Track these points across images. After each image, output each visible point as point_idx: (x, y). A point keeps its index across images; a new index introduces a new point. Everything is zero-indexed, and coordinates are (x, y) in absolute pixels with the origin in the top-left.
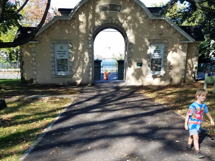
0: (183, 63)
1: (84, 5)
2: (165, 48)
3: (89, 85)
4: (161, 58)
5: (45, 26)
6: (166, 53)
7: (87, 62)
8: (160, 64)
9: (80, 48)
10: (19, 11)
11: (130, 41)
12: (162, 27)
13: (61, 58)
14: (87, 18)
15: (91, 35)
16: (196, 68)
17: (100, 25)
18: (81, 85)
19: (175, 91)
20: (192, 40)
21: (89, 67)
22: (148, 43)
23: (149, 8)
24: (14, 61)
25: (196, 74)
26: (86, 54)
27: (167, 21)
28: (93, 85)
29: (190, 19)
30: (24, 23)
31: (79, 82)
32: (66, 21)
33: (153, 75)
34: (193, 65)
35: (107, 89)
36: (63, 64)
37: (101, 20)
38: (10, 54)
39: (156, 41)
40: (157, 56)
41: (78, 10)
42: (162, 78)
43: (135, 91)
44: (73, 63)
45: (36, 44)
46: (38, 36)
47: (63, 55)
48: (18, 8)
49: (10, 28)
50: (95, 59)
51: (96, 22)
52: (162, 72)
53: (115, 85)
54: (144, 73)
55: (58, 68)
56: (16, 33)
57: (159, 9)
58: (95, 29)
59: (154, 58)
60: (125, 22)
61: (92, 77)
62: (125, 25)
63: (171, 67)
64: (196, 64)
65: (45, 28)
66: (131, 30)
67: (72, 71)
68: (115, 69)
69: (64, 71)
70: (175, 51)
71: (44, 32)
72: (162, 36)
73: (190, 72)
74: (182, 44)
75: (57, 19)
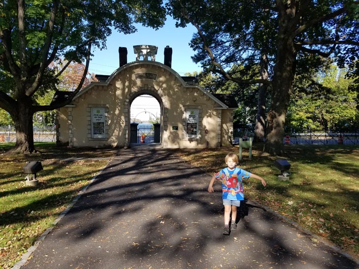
0: (219, 128)
1: (120, 72)
2: (199, 113)
3: (125, 148)
4: (196, 122)
5: (82, 91)
6: (201, 118)
7: (123, 125)
8: (196, 128)
9: (117, 112)
10: (57, 76)
11: (166, 106)
12: (195, 94)
13: (97, 121)
14: (124, 85)
15: (128, 100)
16: (231, 133)
17: (136, 91)
18: (117, 148)
19: (211, 154)
20: (225, 107)
21: (125, 130)
22: (183, 109)
23: (183, 78)
24: (49, 124)
25: (232, 139)
26: (123, 118)
27: (201, 89)
28: (129, 147)
29: (223, 88)
30: (61, 87)
31: (115, 144)
32: (103, 86)
33: (189, 139)
34: (228, 130)
35: (143, 151)
36: (99, 127)
37: (137, 87)
38: (46, 117)
39: (190, 107)
40: (192, 121)
41: (114, 77)
42: (199, 142)
43: (172, 154)
44: (110, 126)
45: (73, 107)
46: (74, 100)
47: (99, 119)
48: (56, 73)
49: (47, 92)
50: (132, 122)
51: (132, 89)
52: (199, 136)
53: (152, 148)
54: (180, 136)
55: (94, 131)
56: (53, 97)
57: (193, 78)
58: (131, 95)
59: (189, 122)
60: (160, 89)
61: (129, 140)
62: (160, 92)
63: (207, 132)
64: (231, 130)
65: (82, 93)
66: (166, 97)
67: (108, 134)
68: (152, 132)
69: (100, 134)
70: (210, 116)
71: (81, 96)
72: (196, 102)
73: (226, 136)
74: (216, 110)
75: (94, 84)
